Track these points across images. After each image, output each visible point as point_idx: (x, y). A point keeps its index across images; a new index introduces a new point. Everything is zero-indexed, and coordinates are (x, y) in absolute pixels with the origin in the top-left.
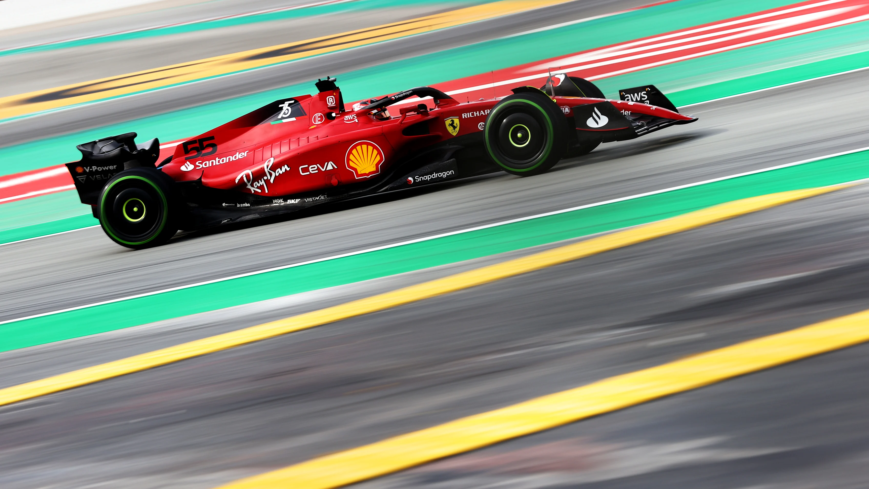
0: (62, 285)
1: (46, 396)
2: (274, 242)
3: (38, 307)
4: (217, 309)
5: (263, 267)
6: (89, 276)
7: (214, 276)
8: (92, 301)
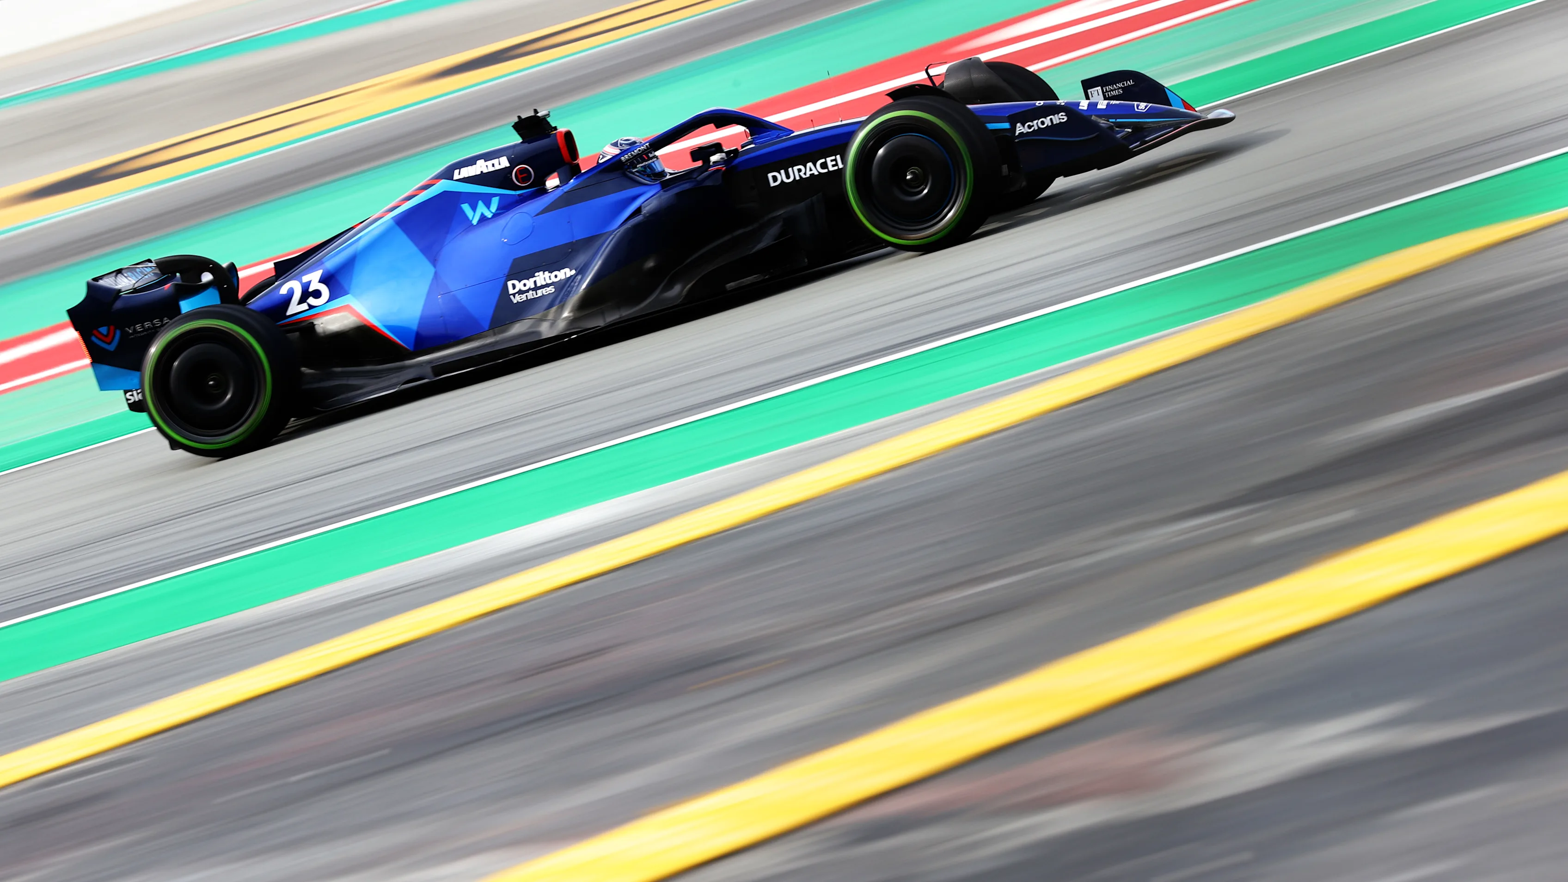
0: (124, 538)
1: (130, 747)
2: (527, 416)
3: (94, 581)
4: (429, 554)
5: (502, 466)
6: (183, 514)
7: (414, 492)
8: (188, 562)
